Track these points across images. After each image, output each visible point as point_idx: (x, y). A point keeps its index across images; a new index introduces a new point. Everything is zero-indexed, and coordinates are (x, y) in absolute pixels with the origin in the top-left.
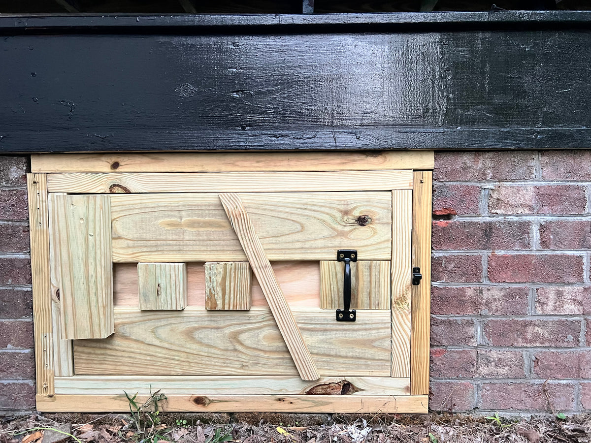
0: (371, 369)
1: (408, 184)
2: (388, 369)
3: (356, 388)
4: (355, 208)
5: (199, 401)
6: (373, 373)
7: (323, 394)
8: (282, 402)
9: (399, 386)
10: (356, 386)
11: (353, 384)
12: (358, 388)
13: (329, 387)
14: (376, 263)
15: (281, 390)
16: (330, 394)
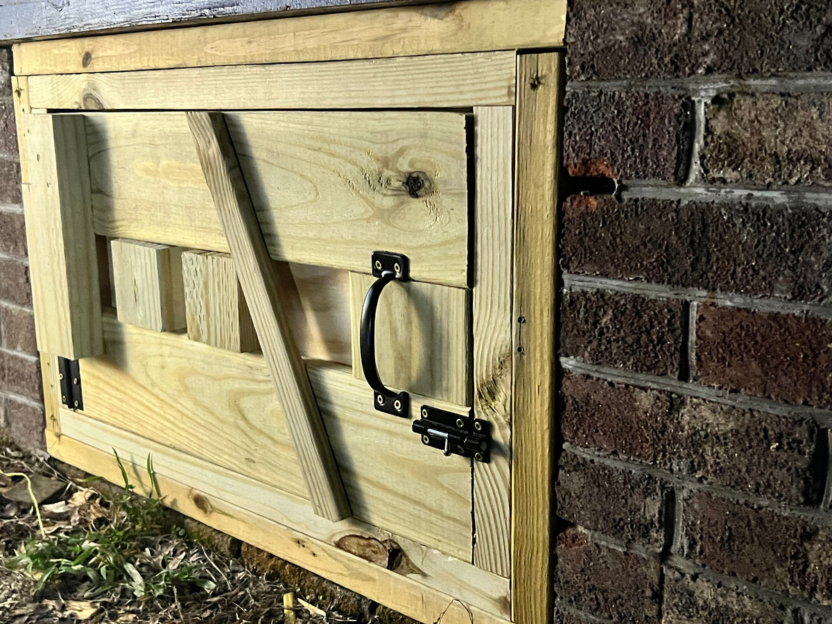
0: (437, 534)
1: (505, 91)
2: (467, 546)
3: (412, 564)
4: (401, 152)
5: (200, 502)
6: (439, 543)
7: (360, 556)
8: (302, 547)
9: (489, 593)
10: (413, 561)
11: (407, 553)
12: (415, 567)
13: (369, 545)
14: (442, 291)
15: (299, 523)
16: (370, 561)
